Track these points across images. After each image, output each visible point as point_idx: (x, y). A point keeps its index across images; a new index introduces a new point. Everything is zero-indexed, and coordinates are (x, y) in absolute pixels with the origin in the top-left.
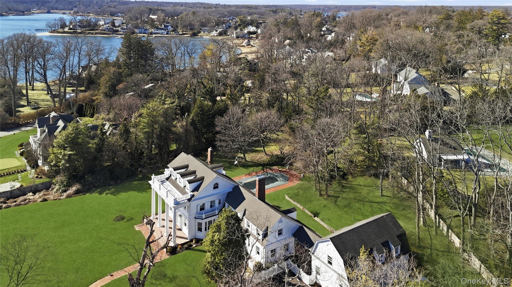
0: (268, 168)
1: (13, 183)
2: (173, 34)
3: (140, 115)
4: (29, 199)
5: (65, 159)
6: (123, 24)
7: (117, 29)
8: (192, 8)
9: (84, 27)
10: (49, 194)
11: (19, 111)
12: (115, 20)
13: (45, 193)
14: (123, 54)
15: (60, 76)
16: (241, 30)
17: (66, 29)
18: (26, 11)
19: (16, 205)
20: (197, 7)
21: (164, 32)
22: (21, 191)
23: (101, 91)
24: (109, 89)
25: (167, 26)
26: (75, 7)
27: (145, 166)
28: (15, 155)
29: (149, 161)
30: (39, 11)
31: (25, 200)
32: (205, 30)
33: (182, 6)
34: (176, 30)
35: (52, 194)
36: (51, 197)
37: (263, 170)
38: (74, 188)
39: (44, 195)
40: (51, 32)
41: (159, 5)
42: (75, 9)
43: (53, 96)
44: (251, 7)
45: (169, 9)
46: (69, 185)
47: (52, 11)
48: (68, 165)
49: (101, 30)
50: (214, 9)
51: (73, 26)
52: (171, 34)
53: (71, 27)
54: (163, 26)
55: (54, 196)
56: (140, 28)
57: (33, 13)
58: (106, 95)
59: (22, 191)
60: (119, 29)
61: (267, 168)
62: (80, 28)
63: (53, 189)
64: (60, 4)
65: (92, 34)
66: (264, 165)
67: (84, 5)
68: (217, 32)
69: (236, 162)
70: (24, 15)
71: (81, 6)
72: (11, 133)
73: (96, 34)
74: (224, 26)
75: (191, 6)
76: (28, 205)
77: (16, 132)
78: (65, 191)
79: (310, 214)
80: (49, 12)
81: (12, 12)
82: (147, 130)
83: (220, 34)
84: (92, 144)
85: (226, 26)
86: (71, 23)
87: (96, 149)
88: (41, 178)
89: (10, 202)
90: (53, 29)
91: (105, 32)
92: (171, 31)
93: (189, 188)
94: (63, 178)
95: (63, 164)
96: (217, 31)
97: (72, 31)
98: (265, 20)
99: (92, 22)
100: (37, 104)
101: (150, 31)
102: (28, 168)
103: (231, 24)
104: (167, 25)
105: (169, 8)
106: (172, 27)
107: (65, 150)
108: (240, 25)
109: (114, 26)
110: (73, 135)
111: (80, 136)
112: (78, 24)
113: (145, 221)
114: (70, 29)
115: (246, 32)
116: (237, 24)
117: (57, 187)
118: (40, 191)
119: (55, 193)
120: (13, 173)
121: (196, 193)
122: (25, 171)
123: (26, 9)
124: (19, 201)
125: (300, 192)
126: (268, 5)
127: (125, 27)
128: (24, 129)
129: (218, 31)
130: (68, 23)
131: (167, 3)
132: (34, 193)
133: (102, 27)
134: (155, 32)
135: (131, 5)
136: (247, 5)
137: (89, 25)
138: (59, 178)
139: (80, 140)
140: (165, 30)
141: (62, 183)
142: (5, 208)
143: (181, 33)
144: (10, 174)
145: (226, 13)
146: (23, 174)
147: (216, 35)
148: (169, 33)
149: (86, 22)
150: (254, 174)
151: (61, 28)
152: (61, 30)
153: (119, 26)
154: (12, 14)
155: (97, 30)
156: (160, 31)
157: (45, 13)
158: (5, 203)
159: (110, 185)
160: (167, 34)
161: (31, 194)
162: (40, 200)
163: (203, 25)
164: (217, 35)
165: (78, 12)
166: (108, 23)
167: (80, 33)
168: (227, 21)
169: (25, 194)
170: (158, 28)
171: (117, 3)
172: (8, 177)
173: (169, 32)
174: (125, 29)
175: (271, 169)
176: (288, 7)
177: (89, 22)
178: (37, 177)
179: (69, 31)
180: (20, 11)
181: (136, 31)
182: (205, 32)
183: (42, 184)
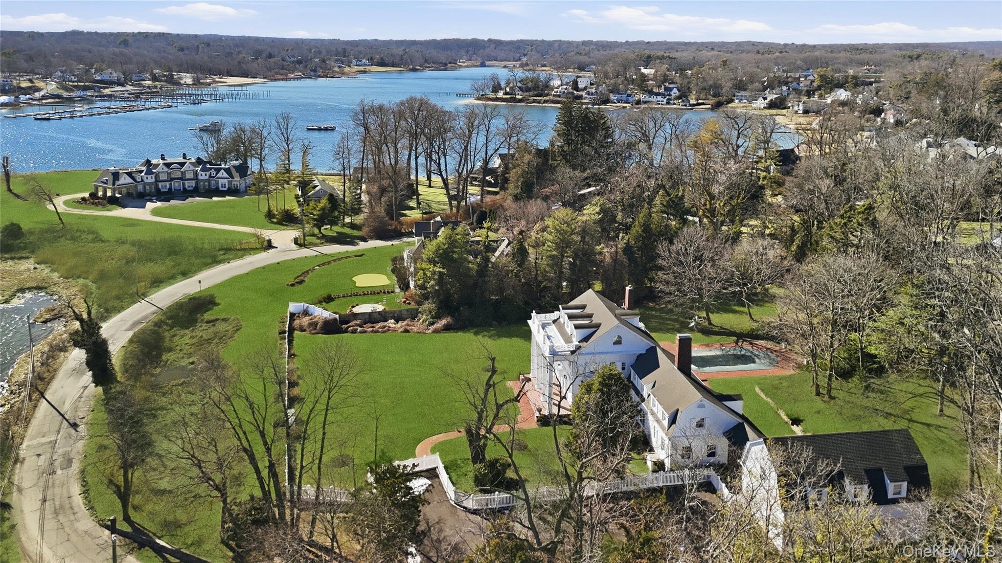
0: (746, 341)
1: (375, 305)
2: (678, 105)
3: (544, 230)
4: (389, 327)
5: (434, 280)
6: (592, 84)
7: (580, 93)
8: (731, 52)
9: (528, 90)
10: (413, 325)
11: (405, 215)
12: (581, 77)
13: (409, 323)
14: (559, 135)
15: (460, 165)
16: (821, 96)
17: (500, 94)
18: (450, 63)
19: (372, 332)
20: (742, 52)
21: (662, 99)
22: (382, 315)
23: (509, 191)
24: (522, 189)
25: (670, 89)
26: (525, 55)
27: (547, 307)
28: (386, 271)
29: (553, 302)
30: (469, 63)
31: (384, 327)
32: (742, 96)
33: (712, 49)
34: (686, 97)
35: (417, 326)
36: (415, 329)
37: (737, 343)
38: (444, 322)
39: (408, 325)
40: (478, 99)
41: (668, 49)
42: (524, 59)
43: (451, 198)
44: (861, 49)
45: (684, 56)
46: (438, 317)
47: (487, 63)
48: (437, 288)
49: (554, 96)
50: (777, 54)
51: (511, 88)
52: (674, 104)
53: (508, 89)
54: (662, 90)
55: (419, 328)
56: (618, 93)
57: (460, 66)
58: (516, 198)
59: (383, 317)
60: (583, 94)
61: (744, 341)
62: (520, 93)
63: (420, 319)
64: (501, 50)
65: (539, 102)
66: (741, 336)
67: (538, 52)
68: (767, 101)
69: (692, 324)
70: (446, 70)
71: (533, 53)
72: (389, 243)
73: (545, 102)
74: (785, 88)
75: (732, 50)
76: (386, 334)
77: (396, 242)
78: (432, 324)
79: (786, 419)
80: (483, 65)
81: (430, 65)
82: (554, 253)
83: (772, 105)
84: (473, 263)
85: (789, 89)
86: (508, 83)
87: (477, 271)
88: (409, 304)
89: (368, 328)
90: (481, 93)
91: (560, 99)
92: (675, 99)
93: (576, 336)
94: (433, 306)
95: (432, 286)
96: (765, 99)
97: (509, 96)
98: (880, 77)
99: (541, 81)
100: (429, 206)
101: (637, 97)
102: (398, 290)
103: (801, 85)
104: (671, 86)
105: (685, 54)
106: (679, 91)
107: (435, 265)
108: (819, 88)
109: (576, 88)
110: (446, 246)
111: (456, 250)
112: (519, 85)
113: (522, 377)
114: (506, 93)
115: (829, 101)
116: (815, 84)
117: (424, 317)
118: (404, 320)
119: (420, 324)
120: (378, 293)
121: (584, 344)
122: (393, 292)
123: (449, 60)
124: (377, 327)
125: (784, 384)
126: (904, 44)
127: (594, 91)
128: (405, 239)
129: (769, 100)
130: (503, 84)
131: (686, 44)
132: (397, 321)
133: (555, 90)
134: (646, 99)
135: (616, 51)
136: (853, 45)
137: (536, 87)
138: (427, 306)
139: (455, 256)
140: (664, 95)
141: (430, 312)
142: (360, 332)
143: (693, 102)
144: (374, 294)
145: (799, 62)
146: (389, 295)
147: (762, 106)
148: (672, 102)
149: (532, 81)
150: (718, 345)
151: (493, 92)
152: (492, 95)
153: (585, 88)
154: (429, 67)
155: (547, 95)
156: (654, 99)
157: (477, 66)
158: (361, 326)
159: (491, 326)
160: (668, 103)
161: (393, 321)
162: (401, 330)
163: (740, 86)
164: (765, 108)
165: (527, 65)
166: (567, 84)
167: (520, 101)
168: (794, 78)
169: (386, 321)
170: (651, 93)
171: (593, 47)
172: (371, 297)
173: (670, 99)
174: (592, 94)
175: (751, 344)
176: (954, 48)
177: (536, 82)
178: (405, 302)
179: (505, 97)
180: (441, 63)
181: (612, 97)
182: (742, 100)
183: (408, 310)
